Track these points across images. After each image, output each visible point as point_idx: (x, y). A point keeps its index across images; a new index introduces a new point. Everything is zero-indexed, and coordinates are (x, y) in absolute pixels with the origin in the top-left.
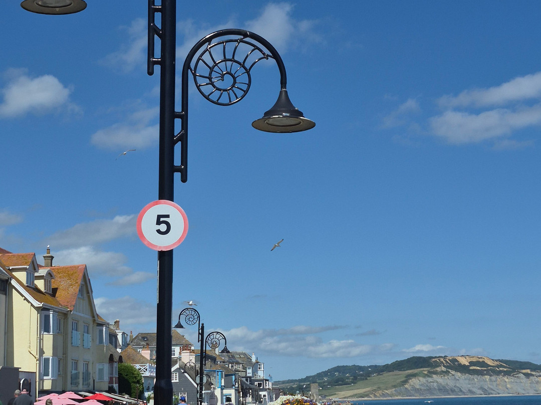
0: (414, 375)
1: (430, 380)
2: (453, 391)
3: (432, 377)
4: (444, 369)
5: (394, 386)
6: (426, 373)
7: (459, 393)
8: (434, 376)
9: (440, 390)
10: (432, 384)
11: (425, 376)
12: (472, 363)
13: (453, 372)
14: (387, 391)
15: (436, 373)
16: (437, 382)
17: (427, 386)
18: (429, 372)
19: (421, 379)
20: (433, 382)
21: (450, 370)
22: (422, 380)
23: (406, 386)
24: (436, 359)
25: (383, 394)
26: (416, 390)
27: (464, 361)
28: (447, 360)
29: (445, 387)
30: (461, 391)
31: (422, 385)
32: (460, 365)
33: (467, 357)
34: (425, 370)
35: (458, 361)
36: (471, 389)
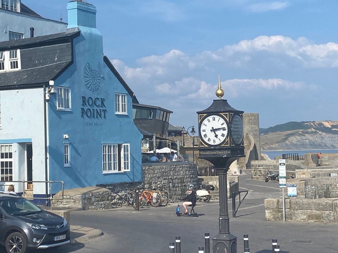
0: (292, 135)
1: (304, 138)
2: (320, 146)
3: (305, 136)
4: (313, 130)
5: (278, 142)
6: (300, 133)
7: (325, 148)
8: (306, 135)
9: (310, 145)
10: (305, 140)
11: (300, 135)
12: (333, 126)
13: (320, 132)
14: (272, 146)
15: (308, 133)
16: (309, 139)
17: (301, 142)
18: (303, 132)
19: (297, 137)
20: (306, 139)
21: (318, 131)
22: (299, 138)
23: (287, 142)
24: (307, 123)
25: (269, 147)
26: (293, 145)
27: (327, 125)
28: (316, 124)
29: (314, 143)
30: (326, 145)
31: (298, 141)
32: (325, 127)
33: (330, 122)
34: (300, 131)
35: (323, 125)
36: (333, 144)
